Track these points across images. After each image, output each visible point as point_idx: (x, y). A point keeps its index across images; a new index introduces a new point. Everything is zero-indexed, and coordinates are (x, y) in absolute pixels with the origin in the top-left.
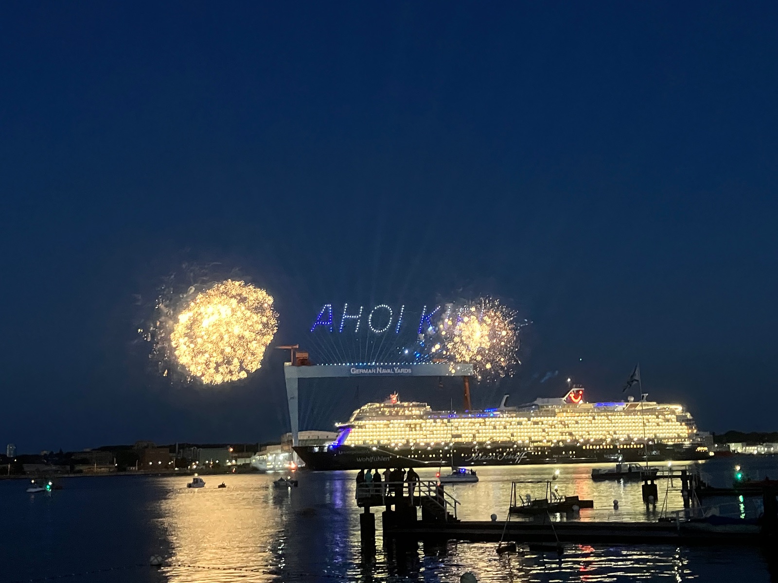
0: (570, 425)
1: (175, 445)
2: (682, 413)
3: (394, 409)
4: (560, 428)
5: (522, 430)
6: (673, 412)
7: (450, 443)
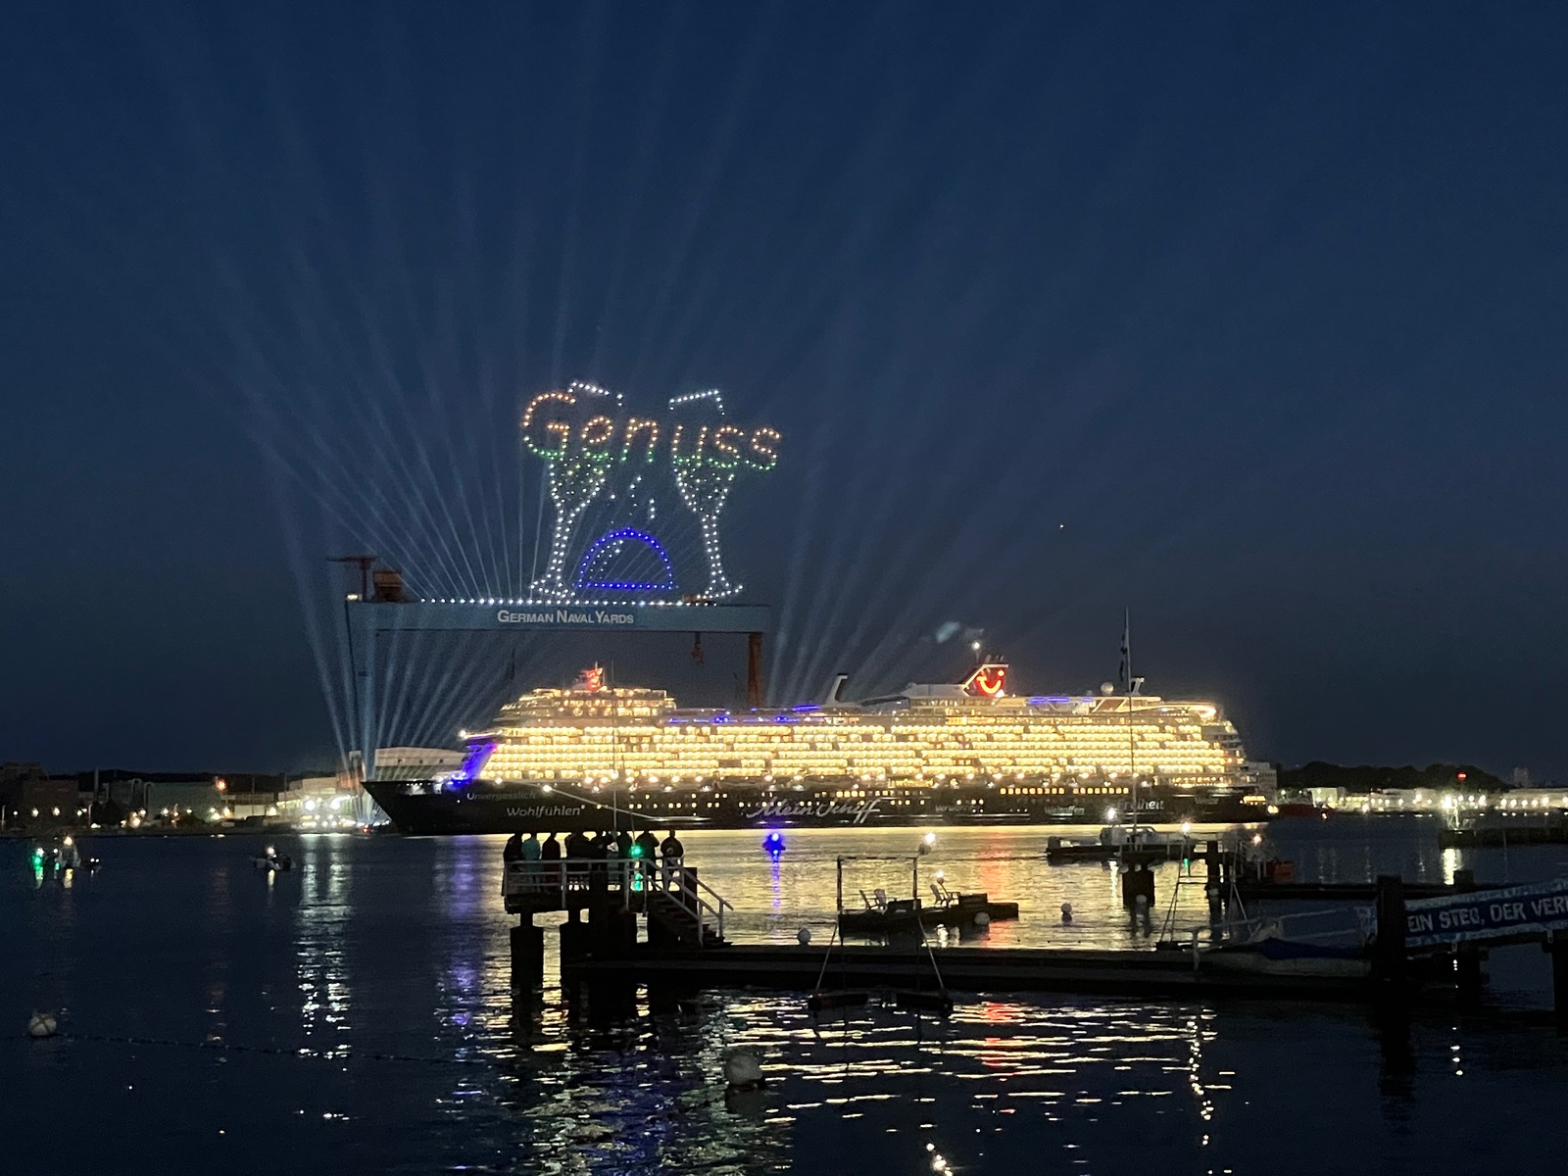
0: (974, 744)
1: (92, 773)
2: (1216, 721)
3: (593, 702)
4: (953, 750)
5: (872, 753)
6: (1195, 719)
7: (715, 777)
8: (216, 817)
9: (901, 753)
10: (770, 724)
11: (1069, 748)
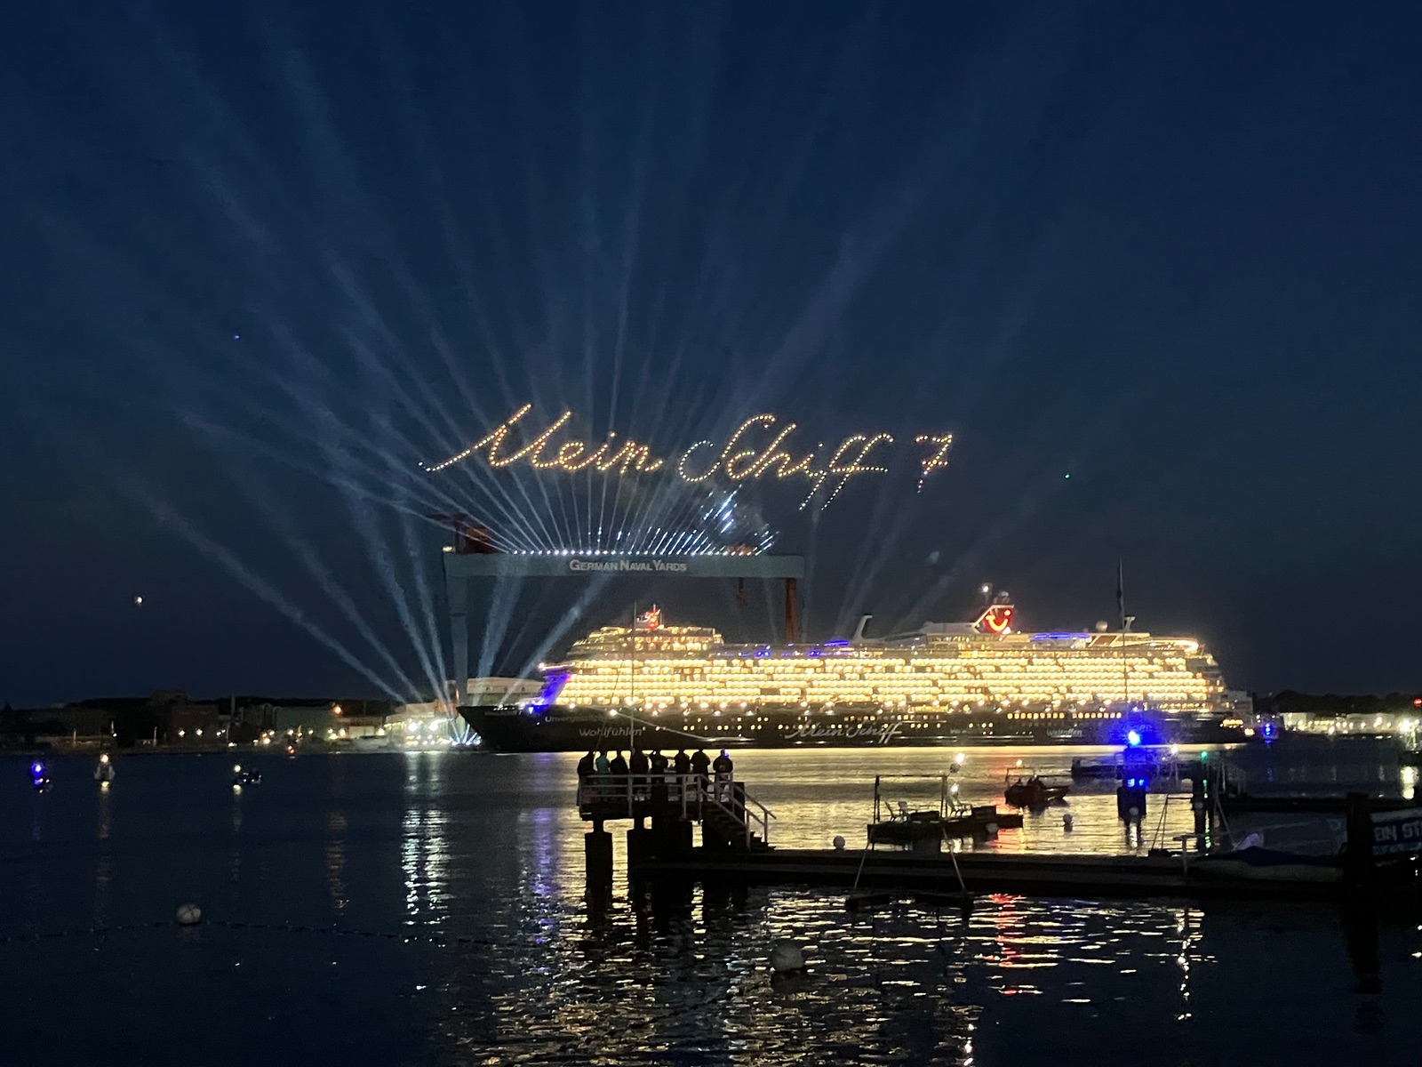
0: (984, 675)
1: (229, 701)
2: (1198, 654)
3: (652, 639)
4: (966, 680)
5: (894, 682)
6: (1180, 652)
7: (757, 703)
8: (334, 737)
9: (920, 682)
10: (805, 658)
11: (1068, 678)
